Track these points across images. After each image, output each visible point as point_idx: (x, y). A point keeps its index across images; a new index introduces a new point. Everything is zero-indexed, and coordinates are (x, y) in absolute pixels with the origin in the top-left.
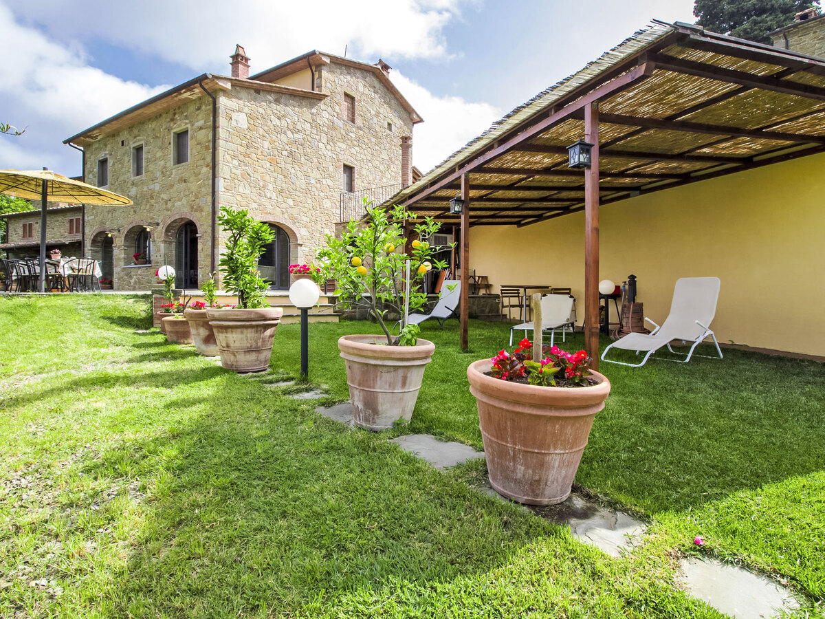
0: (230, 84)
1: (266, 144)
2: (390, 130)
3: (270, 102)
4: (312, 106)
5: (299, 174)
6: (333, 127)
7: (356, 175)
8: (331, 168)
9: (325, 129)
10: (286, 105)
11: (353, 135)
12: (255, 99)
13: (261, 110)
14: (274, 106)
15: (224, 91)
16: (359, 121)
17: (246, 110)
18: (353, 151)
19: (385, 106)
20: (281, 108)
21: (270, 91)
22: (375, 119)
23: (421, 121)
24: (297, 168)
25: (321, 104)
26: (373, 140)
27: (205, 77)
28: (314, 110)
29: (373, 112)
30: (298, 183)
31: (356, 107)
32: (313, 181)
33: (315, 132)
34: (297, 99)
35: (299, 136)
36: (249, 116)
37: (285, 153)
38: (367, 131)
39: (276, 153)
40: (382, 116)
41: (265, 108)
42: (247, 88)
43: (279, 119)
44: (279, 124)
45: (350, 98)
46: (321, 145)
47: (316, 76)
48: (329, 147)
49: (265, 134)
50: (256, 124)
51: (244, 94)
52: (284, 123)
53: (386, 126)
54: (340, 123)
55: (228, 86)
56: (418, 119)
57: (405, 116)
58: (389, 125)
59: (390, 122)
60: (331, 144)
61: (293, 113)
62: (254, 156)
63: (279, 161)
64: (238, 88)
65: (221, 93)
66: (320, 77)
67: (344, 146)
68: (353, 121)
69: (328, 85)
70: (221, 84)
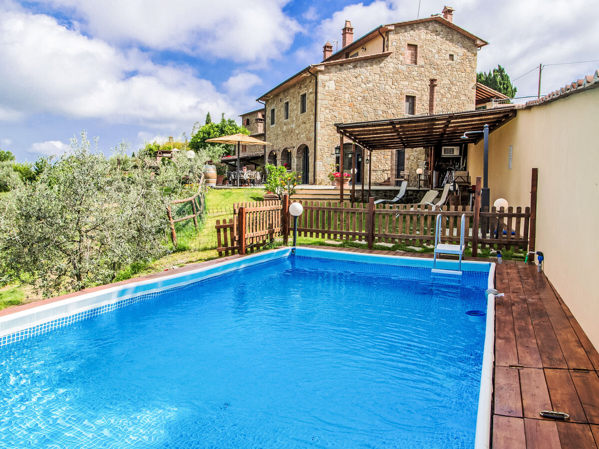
0: (324, 67)
1: (347, 96)
2: (453, 60)
3: (350, 69)
4: (380, 62)
5: (370, 110)
6: (398, 72)
7: (417, 102)
8: (395, 101)
9: (391, 75)
10: (361, 67)
11: (415, 73)
12: (340, 70)
13: (343, 76)
14: (353, 70)
15: (321, 71)
16: (420, 61)
17: (335, 78)
18: (415, 84)
19: (447, 42)
20: (357, 70)
21: (349, 62)
22: (437, 56)
23: (486, 43)
24: (368, 106)
25: (388, 59)
26: (434, 72)
27: (309, 68)
28: (382, 65)
29: (434, 51)
30: (369, 116)
31: (418, 52)
32: (381, 113)
33: (383, 79)
34: (369, 61)
35: (371, 85)
36: (336, 82)
37: (360, 98)
38: (428, 66)
39: (354, 99)
40: (443, 51)
41: (348, 74)
42: (335, 65)
43: (356, 77)
44: (356, 81)
45: (413, 47)
46: (387, 87)
47: (386, 40)
48: (393, 87)
49: (346, 90)
50: (340, 85)
51: (333, 69)
52: (359, 79)
53: (448, 57)
54: (404, 68)
55: (323, 68)
56: (482, 43)
57: (468, 43)
58: (451, 56)
59: (452, 53)
60: (396, 84)
61: (367, 72)
62: (339, 105)
63: (355, 104)
64: (329, 67)
65: (320, 73)
66: (388, 40)
67: (406, 83)
68: (416, 63)
69: (394, 44)
70: (319, 68)
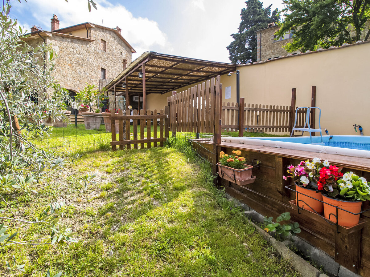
0: (51, 34)
1: (67, 59)
2: (122, 55)
3: (69, 42)
4: (87, 44)
5: (82, 71)
6: (97, 53)
7: (107, 73)
8: (96, 69)
9: (93, 53)
10: (76, 43)
11: (105, 57)
12: (62, 41)
13: (65, 45)
14: (71, 43)
15: (49, 37)
16: (108, 51)
17: (58, 45)
18: (105, 63)
19: (119, 45)
20: (73, 44)
21: (68, 37)
22: (115, 51)
23: (135, 52)
24: (81, 69)
25: (91, 43)
26: (114, 59)
27: (41, 31)
28: (88, 46)
29: (114, 48)
30: (81, 75)
31: (107, 45)
32: (88, 74)
33: (88, 54)
34: (80, 41)
35: (82, 56)
36: (60, 47)
37: (75, 62)
38: (112, 55)
39: (71, 62)
40: (118, 49)
41: (67, 44)
42: (59, 36)
43: (73, 49)
44: (72, 51)
45: (104, 41)
46: (91, 60)
47: (89, 32)
48: (95, 61)
49: (67, 55)
50: (63, 50)
51: (57, 38)
52: (75, 50)
53: (120, 53)
54: (100, 52)
55: (51, 35)
56: (134, 51)
57: (128, 50)
58: (121, 53)
59: (122, 52)
60: (96, 59)
61: (79, 47)
62: (62, 63)
63: (73, 65)
64: (55, 36)
65: (48, 38)
66: (90, 32)
67: (101, 61)
68: (105, 51)
69: (94, 36)
70: (48, 34)
